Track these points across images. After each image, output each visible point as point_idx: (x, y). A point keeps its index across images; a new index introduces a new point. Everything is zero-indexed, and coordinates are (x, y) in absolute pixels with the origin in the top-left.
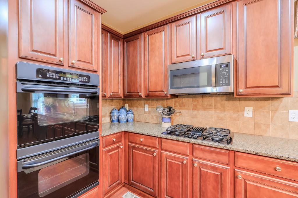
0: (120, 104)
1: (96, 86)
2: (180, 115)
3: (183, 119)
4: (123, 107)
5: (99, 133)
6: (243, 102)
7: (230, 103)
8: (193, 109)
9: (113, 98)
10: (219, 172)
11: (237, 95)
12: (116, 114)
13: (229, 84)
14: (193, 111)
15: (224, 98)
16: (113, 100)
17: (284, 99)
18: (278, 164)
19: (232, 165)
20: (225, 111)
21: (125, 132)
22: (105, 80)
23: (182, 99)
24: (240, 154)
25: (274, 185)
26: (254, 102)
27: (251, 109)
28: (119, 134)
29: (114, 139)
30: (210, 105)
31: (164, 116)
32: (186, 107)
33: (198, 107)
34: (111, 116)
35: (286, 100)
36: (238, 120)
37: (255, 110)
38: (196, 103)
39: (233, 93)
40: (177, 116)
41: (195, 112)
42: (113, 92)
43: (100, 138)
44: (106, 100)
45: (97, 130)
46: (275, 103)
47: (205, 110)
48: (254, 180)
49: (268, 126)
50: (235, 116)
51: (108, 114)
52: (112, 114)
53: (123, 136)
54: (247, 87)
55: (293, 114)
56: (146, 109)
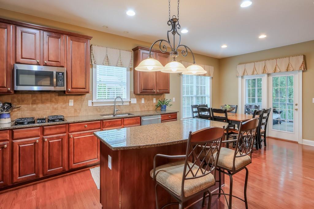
2: (18, 110)
3: (22, 113)
6: (68, 97)
7: (61, 98)
8: (32, 104)
10: (61, 139)
11: (67, 92)
13: (64, 86)
14: (33, 105)
15: (57, 94)
17: (87, 94)
18: (86, 124)
19: (67, 132)
20: (57, 103)
23: (21, 95)
24: (71, 124)
25: (84, 135)
26: (74, 97)
27: (73, 100)
30: (47, 100)
32: (25, 102)
33: (37, 101)
35: (87, 95)
36: (66, 109)
37: (74, 101)
38: (34, 98)
39: (65, 91)
40: (14, 111)
41: (35, 106)
46: (83, 97)
47: (43, 104)
48: (77, 135)
49: (80, 110)
50: (64, 106)
54: (72, 88)
55: (90, 102)
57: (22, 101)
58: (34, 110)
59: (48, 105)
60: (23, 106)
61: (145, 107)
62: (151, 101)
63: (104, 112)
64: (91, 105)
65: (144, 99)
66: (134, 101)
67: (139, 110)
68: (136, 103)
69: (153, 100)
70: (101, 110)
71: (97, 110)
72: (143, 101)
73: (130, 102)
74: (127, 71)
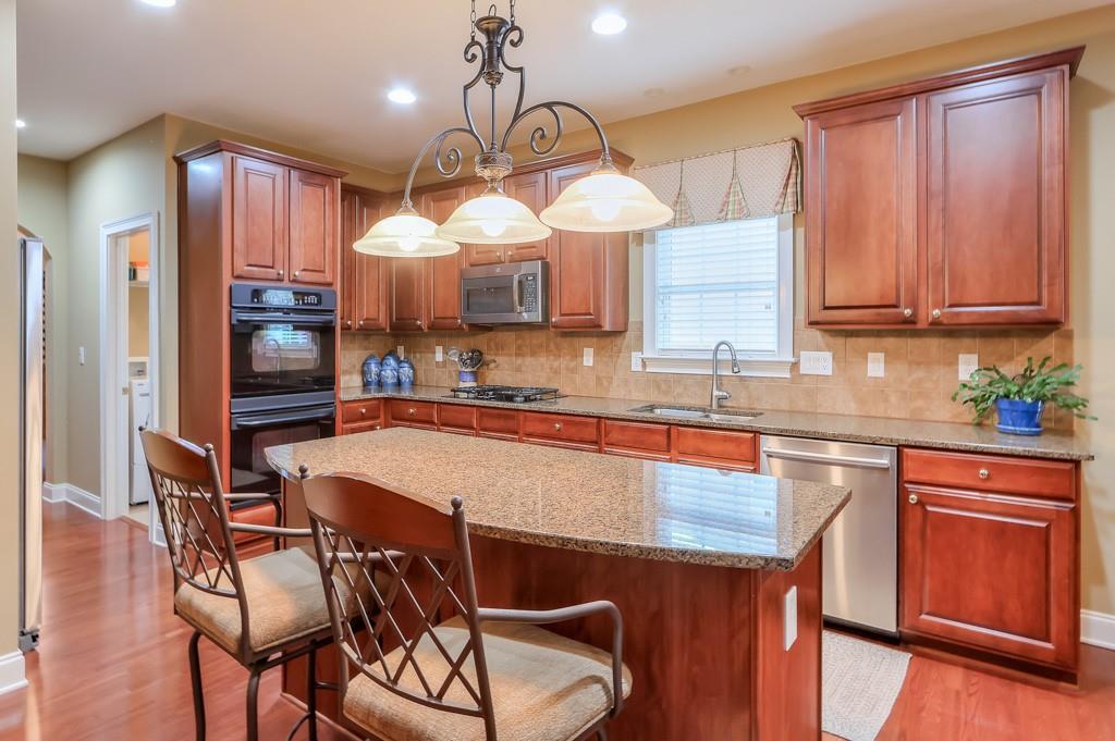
0: (385, 345)
1: (332, 311)
2: (495, 367)
4: (392, 353)
5: (335, 394)
6: (582, 340)
8: (516, 355)
9: (368, 332)
12: (374, 368)
14: (517, 358)
16: (369, 335)
20: (560, 356)
21: (387, 400)
22: (349, 294)
26: (595, 340)
27: (592, 351)
28: (374, 402)
29: (364, 411)
31: (464, 369)
32: (505, 351)
33: (525, 349)
34: (363, 373)
36: (576, 374)
37: (596, 354)
38: (519, 342)
41: (519, 361)
42: (367, 319)
43: (337, 404)
44: (354, 335)
45: (333, 389)
47: (533, 356)
49: (610, 380)
50: (572, 364)
51: (358, 367)
52: (366, 368)
53: (382, 408)
54: (562, 315)
55: (636, 358)
56: (439, 357)
57: (500, 348)
58: (518, 369)
59: (543, 360)
60: (500, 359)
61: (893, 399)
62: (940, 372)
63: (679, 395)
64: (640, 369)
65: (881, 356)
66: (819, 362)
67: (852, 408)
68: (830, 373)
69: (952, 363)
70: (670, 387)
71: (658, 387)
72: (876, 367)
73: (795, 366)
74: (780, 228)
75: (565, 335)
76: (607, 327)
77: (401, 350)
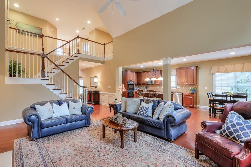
4: (137, 87)
29: (136, 92)
50: (157, 88)
54: (156, 83)
56: (142, 87)
57: (149, 86)
58: (151, 88)
59: (153, 87)
61: (185, 90)
66: (179, 87)
67: (181, 91)
72: (183, 88)
73: (177, 88)
74: (176, 76)
75: (156, 85)
76: (160, 84)
77: (138, 86)
